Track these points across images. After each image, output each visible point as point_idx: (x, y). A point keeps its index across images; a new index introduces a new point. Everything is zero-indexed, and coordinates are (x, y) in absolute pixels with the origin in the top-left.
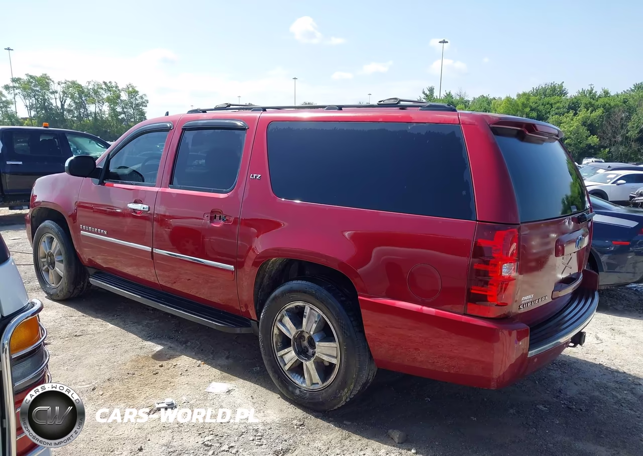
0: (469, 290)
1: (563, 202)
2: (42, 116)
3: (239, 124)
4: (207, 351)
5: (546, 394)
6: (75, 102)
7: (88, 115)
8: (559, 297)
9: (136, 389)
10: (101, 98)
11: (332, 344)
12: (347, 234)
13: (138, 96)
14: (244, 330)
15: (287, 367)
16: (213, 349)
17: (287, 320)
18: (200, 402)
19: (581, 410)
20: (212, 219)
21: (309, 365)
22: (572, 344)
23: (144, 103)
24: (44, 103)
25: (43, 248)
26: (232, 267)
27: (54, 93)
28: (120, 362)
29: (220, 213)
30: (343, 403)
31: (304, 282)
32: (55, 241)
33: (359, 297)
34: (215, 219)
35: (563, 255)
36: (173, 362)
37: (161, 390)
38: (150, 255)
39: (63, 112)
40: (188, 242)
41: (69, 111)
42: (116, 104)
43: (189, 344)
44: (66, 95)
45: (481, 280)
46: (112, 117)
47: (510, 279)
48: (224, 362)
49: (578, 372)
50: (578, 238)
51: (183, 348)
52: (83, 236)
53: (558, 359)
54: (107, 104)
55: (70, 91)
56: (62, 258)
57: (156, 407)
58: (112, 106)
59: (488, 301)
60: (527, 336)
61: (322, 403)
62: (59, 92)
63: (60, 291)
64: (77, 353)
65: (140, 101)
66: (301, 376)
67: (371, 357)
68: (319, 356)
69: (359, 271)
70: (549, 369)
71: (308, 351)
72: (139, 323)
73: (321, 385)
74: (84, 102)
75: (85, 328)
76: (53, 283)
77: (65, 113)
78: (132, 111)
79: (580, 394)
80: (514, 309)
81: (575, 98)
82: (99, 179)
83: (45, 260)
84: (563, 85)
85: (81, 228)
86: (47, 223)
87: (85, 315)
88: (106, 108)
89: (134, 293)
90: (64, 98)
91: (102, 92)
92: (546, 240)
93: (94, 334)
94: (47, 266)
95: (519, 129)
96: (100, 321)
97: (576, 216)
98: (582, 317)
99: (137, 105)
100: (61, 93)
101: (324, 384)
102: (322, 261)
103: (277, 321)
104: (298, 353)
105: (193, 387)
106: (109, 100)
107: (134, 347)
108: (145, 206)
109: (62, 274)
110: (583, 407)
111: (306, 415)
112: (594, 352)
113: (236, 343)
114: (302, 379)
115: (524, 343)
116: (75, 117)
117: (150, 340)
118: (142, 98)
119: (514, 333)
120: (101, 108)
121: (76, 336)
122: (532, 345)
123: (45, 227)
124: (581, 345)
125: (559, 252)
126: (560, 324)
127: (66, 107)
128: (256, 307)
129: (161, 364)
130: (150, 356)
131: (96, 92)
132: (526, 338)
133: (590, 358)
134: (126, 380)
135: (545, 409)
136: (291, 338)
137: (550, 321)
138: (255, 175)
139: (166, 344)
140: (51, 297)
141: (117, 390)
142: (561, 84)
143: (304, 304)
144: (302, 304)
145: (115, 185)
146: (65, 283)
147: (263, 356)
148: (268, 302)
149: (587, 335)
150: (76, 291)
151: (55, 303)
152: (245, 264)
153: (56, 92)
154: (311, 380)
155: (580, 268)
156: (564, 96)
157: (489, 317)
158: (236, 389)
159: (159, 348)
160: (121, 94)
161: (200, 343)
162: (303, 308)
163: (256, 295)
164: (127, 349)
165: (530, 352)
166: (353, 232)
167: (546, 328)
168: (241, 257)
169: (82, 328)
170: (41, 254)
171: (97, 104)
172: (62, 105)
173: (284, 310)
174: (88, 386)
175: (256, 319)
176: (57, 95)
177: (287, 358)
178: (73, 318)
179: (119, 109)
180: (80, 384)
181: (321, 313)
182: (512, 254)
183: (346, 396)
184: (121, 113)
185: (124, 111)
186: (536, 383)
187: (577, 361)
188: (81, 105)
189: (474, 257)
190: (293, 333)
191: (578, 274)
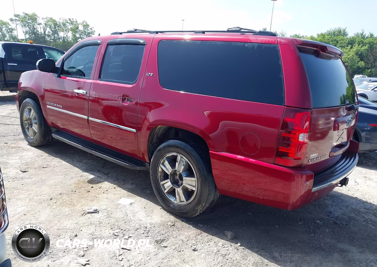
0: (277, 149)
1: (341, 99)
2: (33, 38)
3: (142, 41)
4: (121, 180)
5: (322, 214)
6: (52, 30)
7: (59, 39)
8: (334, 156)
9: (76, 200)
10: (67, 28)
11: (193, 179)
12: (206, 113)
13: (89, 28)
14: (142, 168)
15: (166, 191)
16: (124, 178)
17: (166, 163)
18: (113, 209)
19: (343, 224)
20: (123, 100)
21: (179, 190)
22: (340, 185)
23: (93, 32)
24: (34, 30)
25: (26, 115)
26: (134, 130)
27: (39, 24)
28: (68, 184)
29: (128, 97)
30: (198, 213)
31: (177, 141)
32: (32, 111)
33: (210, 151)
34: (125, 100)
35: (338, 130)
36: (100, 185)
37: (91, 201)
38: (87, 122)
39: (45, 37)
40: (112, 115)
41: (49, 36)
42: (76, 32)
43: (110, 175)
44: (46, 26)
45: (286, 144)
46: (73, 40)
47: (304, 143)
48: (129, 186)
49: (342, 201)
50: (348, 120)
51: (106, 177)
52: (49, 108)
53: (331, 193)
54: (71, 32)
55: (49, 24)
56: (36, 121)
57: (87, 211)
58: (74, 33)
59: (289, 156)
60: (312, 179)
61: (186, 213)
62: (42, 24)
63: (35, 141)
64: (43, 178)
65: (90, 31)
66: (174, 197)
67: (216, 187)
68: (185, 186)
69: (210, 135)
70: (325, 199)
71: (179, 182)
72: (81, 162)
73: (185, 203)
74: (57, 31)
75: (49, 163)
76: (32, 136)
77: (46, 36)
78: (86, 36)
79: (343, 214)
80: (305, 162)
81: (353, 38)
82: (57, 74)
83: (27, 122)
84: (346, 29)
85: (47, 103)
86: (28, 100)
87: (50, 156)
88: (70, 35)
89: (77, 144)
90: (46, 28)
91: (68, 24)
92: (329, 121)
93: (54, 167)
94: (28, 126)
95: (316, 49)
96: (58, 160)
97: (348, 106)
98: (347, 169)
99: (89, 33)
100: (44, 25)
101: (187, 202)
102: (190, 129)
103: (160, 164)
104: (173, 183)
105: (110, 200)
106: (72, 30)
107: (77, 175)
108: (84, 91)
109: (36, 131)
110: (344, 223)
111: (176, 220)
112: (353, 190)
113: (138, 176)
114: (174, 199)
115: (310, 183)
116: (52, 39)
117: (87, 172)
118: (91, 29)
119: (304, 177)
120: (67, 35)
121: (43, 167)
122: (315, 185)
123: (26, 102)
124: (345, 185)
125: (336, 128)
126: (333, 172)
127: (47, 33)
128: (148, 155)
129: (92, 186)
130: (86, 181)
131: (64, 25)
132: (311, 180)
133: (350, 194)
134: (71, 195)
135: (320, 222)
136: (169, 174)
137: (328, 170)
138: (149, 73)
139: (96, 175)
140: (31, 144)
141: (65, 200)
142: (345, 29)
143: (177, 154)
144: (176, 154)
145: (67, 78)
146: (38, 137)
147: (152, 184)
148: (155, 152)
149: (349, 180)
150: (45, 141)
151: (33, 148)
152: (142, 129)
153: (41, 24)
154: (180, 199)
155: (348, 139)
156: (346, 36)
157: (289, 166)
158: (136, 203)
159: (92, 177)
160: (79, 26)
161: (117, 175)
162: (176, 157)
163: (149, 147)
164: (73, 176)
165: (313, 189)
166: (211, 111)
167: (325, 175)
168: (139, 124)
169: (47, 163)
170: (24, 119)
171: (65, 32)
172: (45, 32)
173: (165, 157)
174: (48, 197)
175: (149, 162)
176: (41, 26)
177: (166, 186)
178: (43, 157)
179: (78, 36)
180: (43, 196)
181: (187, 160)
182: (306, 128)
183: (200, 209)
184: (79, 38)
185: (81, 37)
186: (316, 207)
187: (342, 195)
188: (55, 32)
189: (282, 129)
190: (170, 171)
191: (347, 143)
